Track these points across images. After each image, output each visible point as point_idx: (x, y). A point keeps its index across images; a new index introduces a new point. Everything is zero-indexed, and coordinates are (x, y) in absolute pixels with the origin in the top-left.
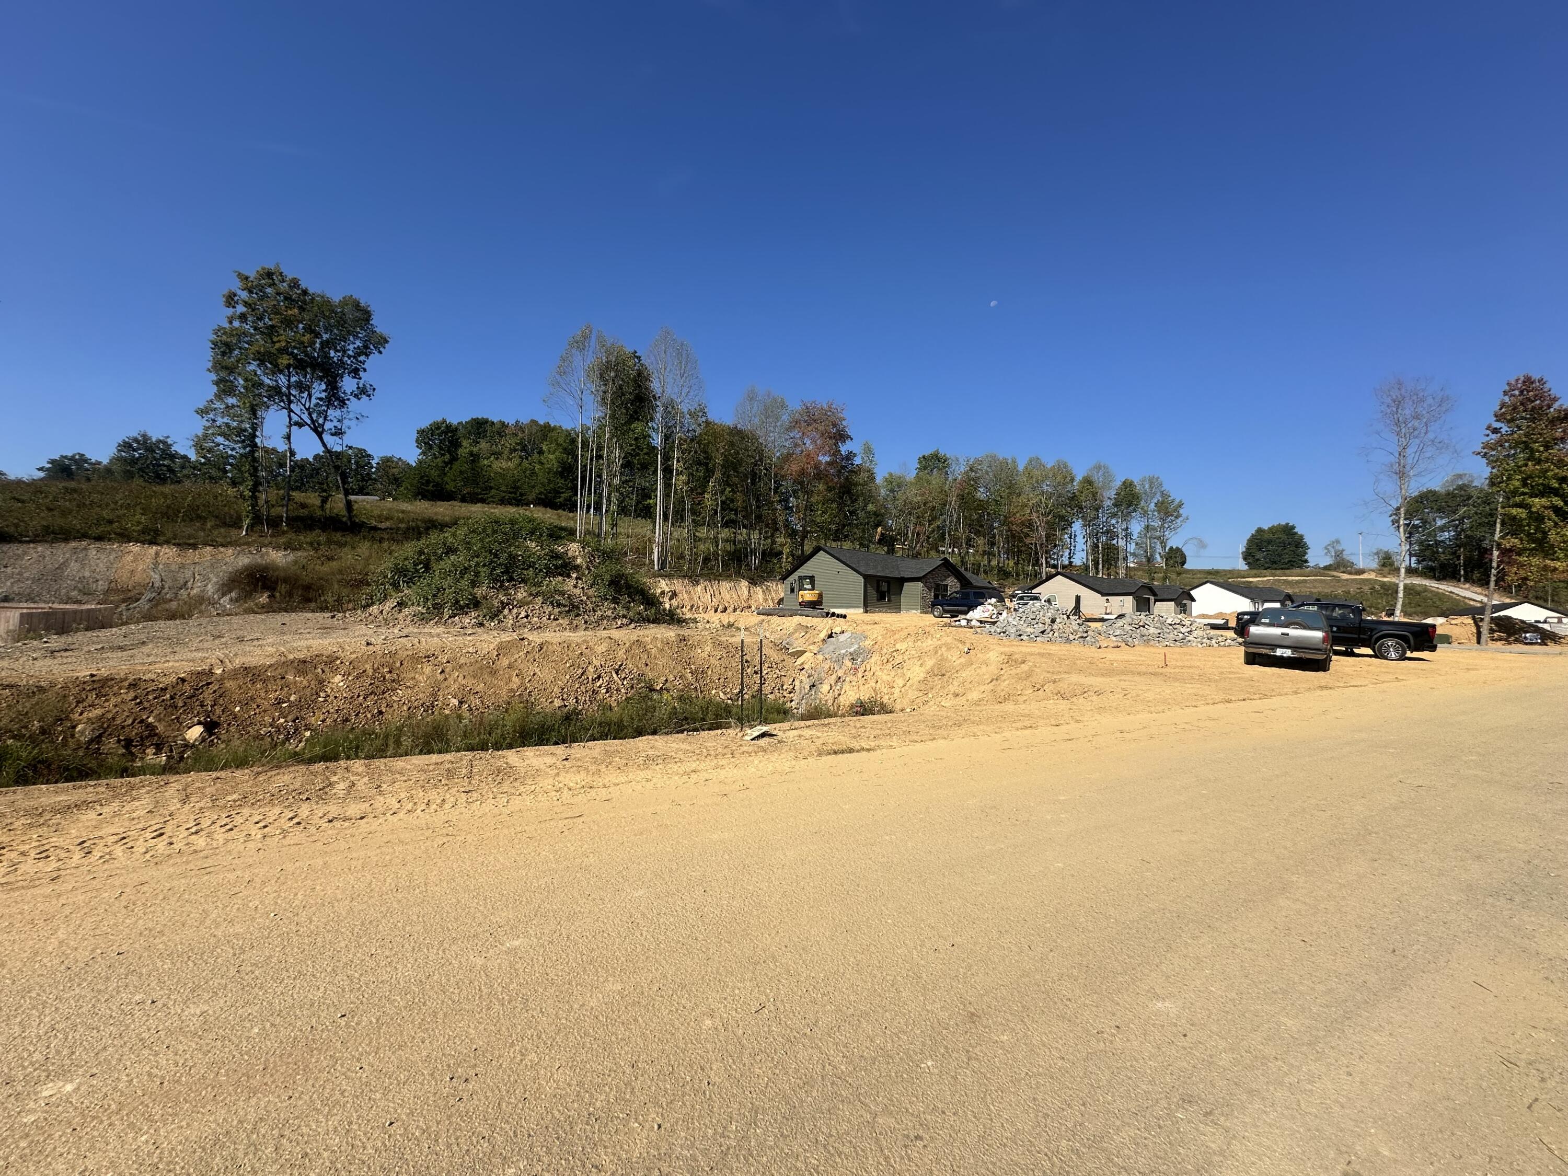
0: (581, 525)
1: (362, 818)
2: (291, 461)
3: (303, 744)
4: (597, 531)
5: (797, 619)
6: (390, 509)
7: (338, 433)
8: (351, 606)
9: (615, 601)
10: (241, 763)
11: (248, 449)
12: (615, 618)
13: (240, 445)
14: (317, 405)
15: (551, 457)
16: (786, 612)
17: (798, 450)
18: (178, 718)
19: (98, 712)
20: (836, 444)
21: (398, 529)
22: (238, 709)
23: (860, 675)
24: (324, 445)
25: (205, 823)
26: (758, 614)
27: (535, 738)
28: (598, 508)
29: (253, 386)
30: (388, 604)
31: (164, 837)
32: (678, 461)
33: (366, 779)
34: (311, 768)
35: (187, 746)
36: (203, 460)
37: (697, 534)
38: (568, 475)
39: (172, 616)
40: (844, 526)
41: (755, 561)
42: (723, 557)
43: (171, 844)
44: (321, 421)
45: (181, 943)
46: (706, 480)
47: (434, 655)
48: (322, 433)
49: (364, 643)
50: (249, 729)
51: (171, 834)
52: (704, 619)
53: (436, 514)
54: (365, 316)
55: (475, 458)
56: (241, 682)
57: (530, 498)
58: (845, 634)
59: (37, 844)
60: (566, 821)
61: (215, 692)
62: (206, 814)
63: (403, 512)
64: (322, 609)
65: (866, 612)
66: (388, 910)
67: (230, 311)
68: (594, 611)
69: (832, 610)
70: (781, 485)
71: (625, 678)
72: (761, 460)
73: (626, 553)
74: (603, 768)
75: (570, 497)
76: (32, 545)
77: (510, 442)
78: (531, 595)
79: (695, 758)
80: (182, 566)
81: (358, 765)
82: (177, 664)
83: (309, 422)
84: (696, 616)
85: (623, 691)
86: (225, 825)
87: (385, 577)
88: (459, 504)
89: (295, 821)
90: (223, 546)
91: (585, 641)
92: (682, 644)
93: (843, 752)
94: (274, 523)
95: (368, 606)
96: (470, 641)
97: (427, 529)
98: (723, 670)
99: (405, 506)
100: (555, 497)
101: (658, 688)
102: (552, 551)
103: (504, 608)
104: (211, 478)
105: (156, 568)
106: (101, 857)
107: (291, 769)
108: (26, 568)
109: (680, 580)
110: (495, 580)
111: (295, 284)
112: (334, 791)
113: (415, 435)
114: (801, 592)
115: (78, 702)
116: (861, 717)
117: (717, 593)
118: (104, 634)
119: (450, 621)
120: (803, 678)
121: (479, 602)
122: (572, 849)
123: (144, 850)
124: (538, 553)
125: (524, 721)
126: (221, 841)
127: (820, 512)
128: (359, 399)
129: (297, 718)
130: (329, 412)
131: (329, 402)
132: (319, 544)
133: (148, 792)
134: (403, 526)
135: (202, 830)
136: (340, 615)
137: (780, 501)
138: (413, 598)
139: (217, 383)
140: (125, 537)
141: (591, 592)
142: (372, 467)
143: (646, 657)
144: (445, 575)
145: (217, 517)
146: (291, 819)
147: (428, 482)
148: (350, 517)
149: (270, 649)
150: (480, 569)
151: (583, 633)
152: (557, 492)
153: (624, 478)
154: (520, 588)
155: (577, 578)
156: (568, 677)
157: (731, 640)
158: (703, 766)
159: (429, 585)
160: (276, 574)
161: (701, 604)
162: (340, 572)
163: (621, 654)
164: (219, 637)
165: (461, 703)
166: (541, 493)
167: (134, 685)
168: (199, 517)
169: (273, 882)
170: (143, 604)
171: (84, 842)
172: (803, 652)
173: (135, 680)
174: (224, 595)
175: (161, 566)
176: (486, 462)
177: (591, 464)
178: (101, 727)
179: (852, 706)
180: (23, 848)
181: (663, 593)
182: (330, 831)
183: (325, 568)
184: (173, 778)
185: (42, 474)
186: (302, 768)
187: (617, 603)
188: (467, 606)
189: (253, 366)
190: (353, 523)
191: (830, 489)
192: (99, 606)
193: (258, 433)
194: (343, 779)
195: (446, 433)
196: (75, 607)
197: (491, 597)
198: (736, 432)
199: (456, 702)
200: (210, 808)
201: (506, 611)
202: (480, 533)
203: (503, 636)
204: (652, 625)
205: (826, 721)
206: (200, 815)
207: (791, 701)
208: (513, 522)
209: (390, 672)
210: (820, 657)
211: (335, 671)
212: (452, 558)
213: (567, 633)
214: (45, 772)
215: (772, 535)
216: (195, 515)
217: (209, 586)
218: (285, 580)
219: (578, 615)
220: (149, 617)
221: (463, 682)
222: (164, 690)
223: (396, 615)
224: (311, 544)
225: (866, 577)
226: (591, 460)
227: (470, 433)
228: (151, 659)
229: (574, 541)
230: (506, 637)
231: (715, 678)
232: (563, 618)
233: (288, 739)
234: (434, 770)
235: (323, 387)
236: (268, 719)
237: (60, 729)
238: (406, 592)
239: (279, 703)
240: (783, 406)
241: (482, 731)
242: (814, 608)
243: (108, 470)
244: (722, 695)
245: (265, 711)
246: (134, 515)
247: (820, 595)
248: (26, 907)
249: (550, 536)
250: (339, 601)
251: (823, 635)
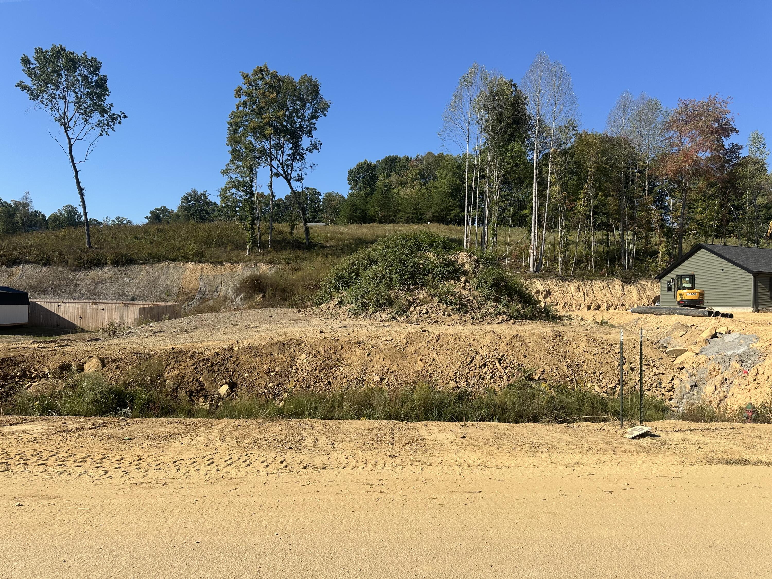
0: (467, 235)
1: (324, 468)
2: (272, 201)
3: (282, 402)
4: (480, 240)
5: (675, 318)
6: (332, 232)
7: (300, 179)
8: (309, 304)
9: (497, 300)
10: (250, 415)
11: (249, 195)
12: (497, 315)
13: (244, 193)
14: (288, 160)
15: (444, 181)
16: (663, 311)
17: (674, 150)
18: (215, 379)
19: (176, 372)
20: (719, 139)
21: (338, 246)
22: (247, 375)
23: (751, 378)
24: (291, 188)
25: (235, 458)
26: (633, 312)
27: (435, 413)
28: (481, 220)
29: (250, 151)
30: (332, 303)
31: (214, 465)
32: (552, 174)
33: (324, 437)
34: (290, 423)
35: (220, 398)
36: (224, 205)
37: (569, 238)
38: (457, 195)
39: (211, 310)
40: (728, 221)
41: (627, 261)
42: (596, 258)
43: (218, 471)
44: (289, 171)
45: (228, 543)
46: (579, 187)
47: (363, 341)
48: (290, 179)
49: (319, 331)
50: (254, 389)
51: (217, 464)
52: (578, 316)
53: (363, 234)
54: (315, 89)
55: (387, 187)
56: (248, 356)
57: (428, 217)
58: (732, 335)
59: (155, 459)
60: (468, 495)
61: (234, 362)
62: (235, 451)
63: (341, 233)
64: (293, 306)
65: (757, 311)
66: (345, 546)
67: (238, 101)
68: (480, 309)
69: (716, 309)
70: (656, 186)
71: (506, 367)
72: (635, 164)
73: (505, 258)
74: (494, 448)
75: (459, 213)
76: (144, 266)
77: (412, 173)
78: (430, 295)
79: (577, 450)
80: (215, 277)
81: (318, 423)
82: (214, 343)
83: (282, 173)
84: (570, 313)
85: (505, 378)
86: (246, 461)
87: (331, 283)
88: (378, 225)
89: (284, 464)
90: (236, 263)
91: (472, 334)
92: (558, 339)
93: (736, 462)
94: (264, 245)
95: (321, 304)
96: (387, 332)
97: (357, 245)
98: (599, 365)
99: (342, 229)
100: (446, 215)
101: (536, 378)
102: (445, 260)
103: (411, 306)
104: (229, 217)
105: (202, 278)
106: (185, 474)
107: (279, 423)
108: (142, 279)
109: (554, 281)
110: (404, 284)
111: (275, 76)
112: (305, 444)
113: (347, 175)
114: (680, 291)
115: (167, 366)
116: (755, 425)
117: (590, 292)
118: (177, 321)
119: (373, 316)
120: (683, 377)
121: (393, 301)
122: (475, 521)
123: (205, 473)
124: (435, 262)
125: (427, 397)
126: (244, 474)
127: (699, 209)
128: (312, 153)
129: (280, 384)
130: (295, 164)
131: (294, 156)
132: (290, 260)
133: (204, 431)
134: (341, 244)
135: (233, 463)
136: (303, 310)
137: (655, 202)
138: (348, 298)
139: (231, 152)
140: (186, 259)
141: (477, 293)
142: (320, 201)
143: (524, 349)
144: (370, 280)
145: (232, 243)
146: (282, 462)
147: (356, 210)
148: (308, 239)
149: (264, 334)
150: (394, 276)
151: (470, 327)
152: (449, 210)
153: (502, 193)
154: (422, 290)
155: (465, 282)
156: (459, 363)
157: (605, 337)
158: (585, 459)
159: (359, 288)
160: (266, 281)
161: (574, 302)
162: (303, 279)
163: (502, 346)
164: (236, 325)
165: (381, 379)
166: (436, 212)
167: (193, 356)
168: (223, 244)
169: (274, 509)
170: (195, 302)
171: (175, 462)
172: (682, 352)
173: (193, 352)
174: (237, 296)
175: (204, 277)
176: (395, 191)
177: (476, 184)
178: (178, 382)
179: (741, 410)
180: (150, 461)
181: (538, 292)
182: (306, 474)
183: (294, 277)
184: (216, 422)
185: (147, 221)
186: (284, 422)
187: (499, 302)
188: (385, 304)
189: (250, 138)
190: (310, 243)
191: (710, 185)
192: (175, 303)
193: (254, 184)
194: (311, 434)
195: (367, 171)
196: (164, 304)
197: (401, 297)
198: (606, 140)
199: (378, 378)
200: (236, 447)
201: (412, 309)
202: (393, 248)
203: (410, 328)
204: (529, 322)
205: (713, 425)
206: (231, 452)
207: (671, 399)
208: (416, 238)
209: (335, 353)
210: (702, 357)
211: (301, 351)
212: (374, 267)
213: (458, 327)
214: (153, 408)
215: (647, 235)
216: (221, 243)
217: (230, 290)
218: (271, 286)
219: (466, 312)
220: (199, 311)
221: (383, 363)
222: (208, 360)
223: (338, 311)
224: (285, 259)
225: (757, 275)
226: (476, 180)
227: (384, 169)
228: (201, 339)
229: (462, 250)
230: (413, 329)
231: (590, 372)
232: (455, 314)
233: (274, 398)
234: (368, 434)
235: (290, 146)
236: (263, 383)
237: (159, 381)
238: (344, 293)
239: (269, 372)
240: (656, 107)
241: (397, 403)
242: (694, 307)
243: (177, 216)
244: (597, 388)
245: (262, 377)
246: (190, 244)
247: (702, 294)
248: (153, 501)
249: (444, 247)
250: (302, 300)
251: (706, 335)
